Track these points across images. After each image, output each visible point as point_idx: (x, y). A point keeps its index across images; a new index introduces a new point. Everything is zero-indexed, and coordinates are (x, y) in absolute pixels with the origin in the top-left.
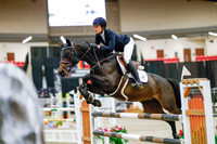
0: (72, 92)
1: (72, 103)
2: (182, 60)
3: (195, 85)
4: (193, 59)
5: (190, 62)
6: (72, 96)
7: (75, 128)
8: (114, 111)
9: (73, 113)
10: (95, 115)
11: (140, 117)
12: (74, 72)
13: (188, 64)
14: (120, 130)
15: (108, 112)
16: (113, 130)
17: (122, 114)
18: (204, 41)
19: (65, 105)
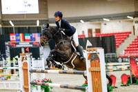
0: (17, 57)
1: (17, 64)
2: (87, 36)
3: (94, 52)
4: (94, 35)
5: (92, 37)
6: (17, 59)
7: (19, 80)
8: (44, 69)
9: (17, 70)
10: (32, 71)
11: (60, 73)
12: (18, 44)
13: (91, 39)
14: (48, 81)
15: (40, 69)
16: (43, 81)
17: (48, 71)
18: (100, 24)
19: (12, 65)
